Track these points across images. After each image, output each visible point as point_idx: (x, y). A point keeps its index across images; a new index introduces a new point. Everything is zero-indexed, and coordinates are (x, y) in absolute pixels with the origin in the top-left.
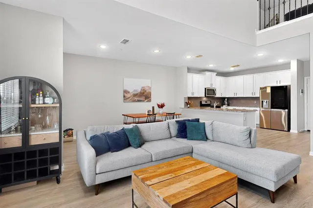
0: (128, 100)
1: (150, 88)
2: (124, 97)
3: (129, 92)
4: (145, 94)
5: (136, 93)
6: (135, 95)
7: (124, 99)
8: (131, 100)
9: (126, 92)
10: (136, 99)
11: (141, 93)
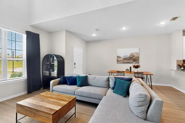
0: (120, 62)
1: (139, 54)
2: (117, 60)
3: (120, 57)
4: (133, 58)
5: (126, 57)
6: (125, 59)
7: (117, 62)
8: (122, 62)
9: (118, 57)
10: (126, 61)
11: (130, 57)
